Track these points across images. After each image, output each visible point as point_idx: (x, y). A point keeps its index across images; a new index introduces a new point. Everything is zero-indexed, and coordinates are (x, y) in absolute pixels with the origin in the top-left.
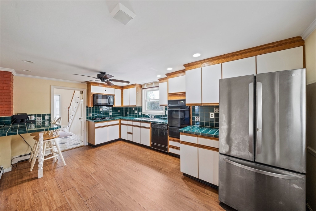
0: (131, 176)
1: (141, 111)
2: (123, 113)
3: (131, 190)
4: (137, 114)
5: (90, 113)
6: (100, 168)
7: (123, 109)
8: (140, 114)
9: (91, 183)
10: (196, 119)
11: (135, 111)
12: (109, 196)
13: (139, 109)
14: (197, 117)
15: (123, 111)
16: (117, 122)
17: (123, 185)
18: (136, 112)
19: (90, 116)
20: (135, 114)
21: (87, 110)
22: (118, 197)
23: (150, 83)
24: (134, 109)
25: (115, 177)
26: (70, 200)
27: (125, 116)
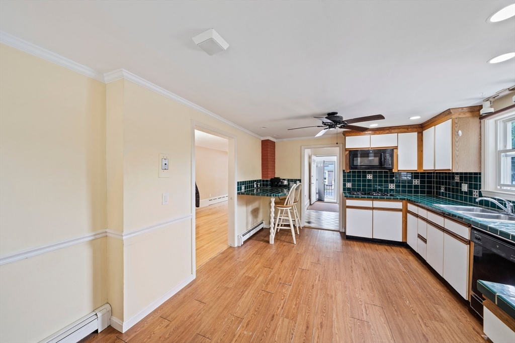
0: (334, 316)
1: (478, 186)
2: (430, 187)
3: (305, 332)
4: (466, 193)
5: (349, 181)
6: (316, 269)
8: (475, 194)
9: (286, 278)
11: (461, 183)
12: (280, 308)
13: (472, 179)
16: (399, 205)
17: (307, 314)
18: (465, 187)
19: (349, 187)
20: (462, 192)
21: (344, 176)
22: (283, 321)
24: (457, 179)
25: (314, 296)
26: (258, 278)
27: (437, 194)
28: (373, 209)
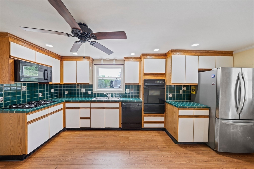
1: (91, 90)
2: (57, 93)
4: (84, 93)
7: (57, 87)
8: (89, 93)
10: (169, 95)
11: (81, 89)
13: (89, 87)
14: (170, 94)
15: (57, 90)
18: (83, 91)
20: (81, 93)
23: (109, 59)
24: (78, 87)
28: (49, 114)
